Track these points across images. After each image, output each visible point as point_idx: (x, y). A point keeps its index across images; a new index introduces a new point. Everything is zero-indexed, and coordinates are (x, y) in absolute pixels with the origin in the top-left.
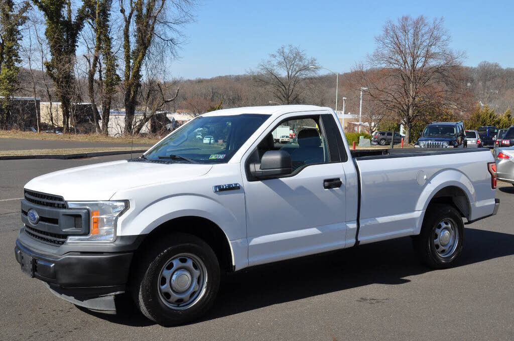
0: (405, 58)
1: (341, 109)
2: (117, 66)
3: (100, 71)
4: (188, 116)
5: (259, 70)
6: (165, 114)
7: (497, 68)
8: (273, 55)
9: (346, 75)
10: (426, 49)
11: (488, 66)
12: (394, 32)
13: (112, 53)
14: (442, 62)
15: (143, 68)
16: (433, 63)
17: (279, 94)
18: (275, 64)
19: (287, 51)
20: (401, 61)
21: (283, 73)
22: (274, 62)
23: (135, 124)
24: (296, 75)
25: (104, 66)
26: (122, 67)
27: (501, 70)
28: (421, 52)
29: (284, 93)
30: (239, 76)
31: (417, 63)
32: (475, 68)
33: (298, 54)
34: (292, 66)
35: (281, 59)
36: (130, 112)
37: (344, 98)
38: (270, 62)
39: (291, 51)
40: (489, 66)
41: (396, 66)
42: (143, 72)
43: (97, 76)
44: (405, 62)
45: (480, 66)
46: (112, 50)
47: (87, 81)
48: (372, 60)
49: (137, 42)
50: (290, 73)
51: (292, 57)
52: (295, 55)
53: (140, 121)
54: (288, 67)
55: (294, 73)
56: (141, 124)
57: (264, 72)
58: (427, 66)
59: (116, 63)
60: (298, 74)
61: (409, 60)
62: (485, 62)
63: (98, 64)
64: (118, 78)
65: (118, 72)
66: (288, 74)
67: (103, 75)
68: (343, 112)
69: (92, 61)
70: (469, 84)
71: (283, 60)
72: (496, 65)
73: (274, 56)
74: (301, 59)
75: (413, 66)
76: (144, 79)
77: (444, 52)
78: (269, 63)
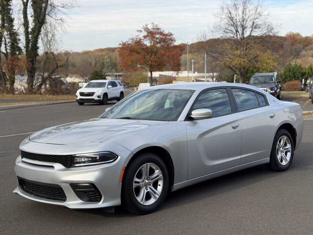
0: (237, 29)
2: (19, 40)
3: (6, 44)
6: (60, 77)
7: (299, 36)
9: (193, 44)
10: (252, 21)
12: (228, 10)
13: (15, 30)
15: (40, 41)
19: (150, 27)
20: (235, 32)
22: (141, 36)
25: (8, 40)
31: (246, 32)
32: (284, 37)
35: (146, 34)
36: (31, 77)
37: (193, 60)
39: (153, 28)
40: (294, 35)
42: (40, 44)
46: (14, 28)
48: (212, 32)
49: (34, 21)
51: (154, 32)
54: (151, 39)
56: (40, 84)
59: (18, 37)
61: (240, 29)
62: (291, 32)
63: (3, 38)
64: (20, 50)
65: (20, 45)
66: (151, 45)
67: (8, 48)
68: (192, 71)
73: (140, 31)
75: (243, 33)
76: (41, 51)
77: (265, 23)
78: (137, 37)
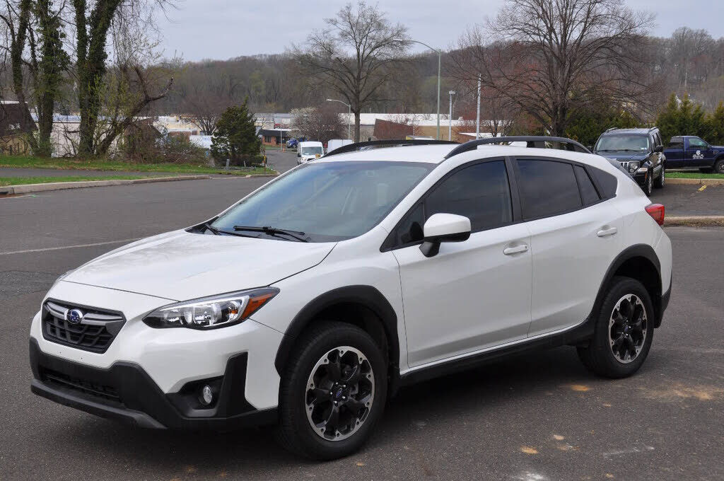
0: (551, 25)
1: (447, 112)
2: (63, 36)
3: (33, 45)
4: (190, 125)
5: (309, 47)
6: (151, 121)
7: (705, 39)
8: (332, 20)
9: (454, 54)
10: (586, 8)
11: (688, 36)
13: (53, 12)
14: (613, 31)
16: (598, 32)
17: (344, 87)
18: (337, 37)
19: (355, 13)
20: (545, 30)
21: (348, 51)
22: (335, 33)
23: (98, 138)
24: (372, 54)
25: (37, 36)
26: (71, 39)
27: (710, 43)
28: (579, 13)
29: (351, 86)
30: (275, 56)
31: (572, 31)
32: (668, 41)
33: (373, 18)
34: (364, 40)
35: (346, 27)
37: (451, 92)
38: (327, 32)
39: (363, 15)
40: (692, 36)
41: (536, 38)
42: (110, 47)
43: (26, 55)
44: (551, 30)
45: (674, 35)
46: (51, 8)
47: (9, 62)
48: (496, 29)
50: (361, 51)
51: (364, 23)
52: (369, 21)
53: (107, 132)
54: (358, 40)
55: (368, 51)
56: (108, 136)
57: (318, 50)
58: (587, 38)
59: (60, 30)
60: (375, 52)
61: (558, 27)
62: (685, 29)
63: (27, 31)
64: (65, 58)
65: (64, 48)
66: (358, 53)
67: (38, 53)
68: (449, 116)
69: (16, 26)
70: (657, 68)
71: (349, 30)
72: (703, 35)
73: (334, 22)
74: (380, 26)
75: (564, 36)
76: (111, 60)
77: (615, 14)
78: (326, 35)
